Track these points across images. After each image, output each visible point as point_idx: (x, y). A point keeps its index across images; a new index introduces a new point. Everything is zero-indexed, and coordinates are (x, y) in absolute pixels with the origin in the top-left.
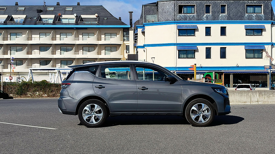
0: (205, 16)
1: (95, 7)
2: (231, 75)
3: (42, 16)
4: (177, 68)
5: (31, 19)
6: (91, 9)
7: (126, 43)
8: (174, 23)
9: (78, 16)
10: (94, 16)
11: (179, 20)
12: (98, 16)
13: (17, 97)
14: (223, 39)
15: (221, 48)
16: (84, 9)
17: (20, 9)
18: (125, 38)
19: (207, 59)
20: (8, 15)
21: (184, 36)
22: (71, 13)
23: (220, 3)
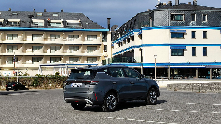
0: (191, 22)
1: (76, 14)
2: (210, 70)
3: (34, 21)
4: (170, 63)
5: (24, 22)
6: (73, 16)
7: (105, 43)
8: (168, 28)
9: (64, 21)
10: (78, 21)
11: (172, 26)
12: (81, 21)
13: (32, 88)
14: (205, 41)
15: (203, 48)
16: (67, 16)
17: (13, 14)
18: (104, 40)
19: (193, 57)
20: (4, 19)
21: (175, 38)
22: (58, 18)
23: (202, 13)
